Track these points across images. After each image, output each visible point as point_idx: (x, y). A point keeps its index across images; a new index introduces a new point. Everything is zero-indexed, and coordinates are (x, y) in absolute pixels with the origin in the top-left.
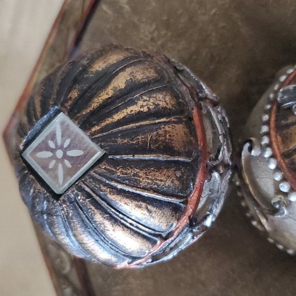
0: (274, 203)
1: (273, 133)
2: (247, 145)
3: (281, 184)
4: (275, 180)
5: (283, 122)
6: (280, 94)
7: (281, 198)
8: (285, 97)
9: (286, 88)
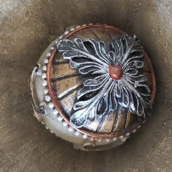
0: (41, 106)
1: (49, 65)
2: (36, 68)
3: (46, 97)
4: (44, 93)
5: (57, 61)
6: (60, 43)
7: (44, 105)
8: (62, 46)
9: (64, 40)
